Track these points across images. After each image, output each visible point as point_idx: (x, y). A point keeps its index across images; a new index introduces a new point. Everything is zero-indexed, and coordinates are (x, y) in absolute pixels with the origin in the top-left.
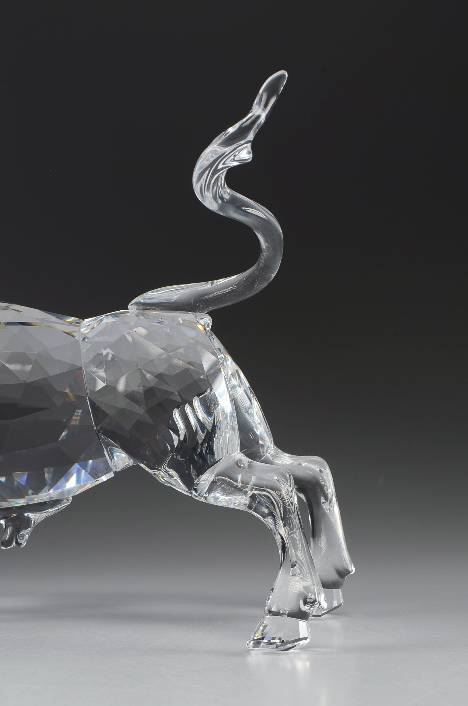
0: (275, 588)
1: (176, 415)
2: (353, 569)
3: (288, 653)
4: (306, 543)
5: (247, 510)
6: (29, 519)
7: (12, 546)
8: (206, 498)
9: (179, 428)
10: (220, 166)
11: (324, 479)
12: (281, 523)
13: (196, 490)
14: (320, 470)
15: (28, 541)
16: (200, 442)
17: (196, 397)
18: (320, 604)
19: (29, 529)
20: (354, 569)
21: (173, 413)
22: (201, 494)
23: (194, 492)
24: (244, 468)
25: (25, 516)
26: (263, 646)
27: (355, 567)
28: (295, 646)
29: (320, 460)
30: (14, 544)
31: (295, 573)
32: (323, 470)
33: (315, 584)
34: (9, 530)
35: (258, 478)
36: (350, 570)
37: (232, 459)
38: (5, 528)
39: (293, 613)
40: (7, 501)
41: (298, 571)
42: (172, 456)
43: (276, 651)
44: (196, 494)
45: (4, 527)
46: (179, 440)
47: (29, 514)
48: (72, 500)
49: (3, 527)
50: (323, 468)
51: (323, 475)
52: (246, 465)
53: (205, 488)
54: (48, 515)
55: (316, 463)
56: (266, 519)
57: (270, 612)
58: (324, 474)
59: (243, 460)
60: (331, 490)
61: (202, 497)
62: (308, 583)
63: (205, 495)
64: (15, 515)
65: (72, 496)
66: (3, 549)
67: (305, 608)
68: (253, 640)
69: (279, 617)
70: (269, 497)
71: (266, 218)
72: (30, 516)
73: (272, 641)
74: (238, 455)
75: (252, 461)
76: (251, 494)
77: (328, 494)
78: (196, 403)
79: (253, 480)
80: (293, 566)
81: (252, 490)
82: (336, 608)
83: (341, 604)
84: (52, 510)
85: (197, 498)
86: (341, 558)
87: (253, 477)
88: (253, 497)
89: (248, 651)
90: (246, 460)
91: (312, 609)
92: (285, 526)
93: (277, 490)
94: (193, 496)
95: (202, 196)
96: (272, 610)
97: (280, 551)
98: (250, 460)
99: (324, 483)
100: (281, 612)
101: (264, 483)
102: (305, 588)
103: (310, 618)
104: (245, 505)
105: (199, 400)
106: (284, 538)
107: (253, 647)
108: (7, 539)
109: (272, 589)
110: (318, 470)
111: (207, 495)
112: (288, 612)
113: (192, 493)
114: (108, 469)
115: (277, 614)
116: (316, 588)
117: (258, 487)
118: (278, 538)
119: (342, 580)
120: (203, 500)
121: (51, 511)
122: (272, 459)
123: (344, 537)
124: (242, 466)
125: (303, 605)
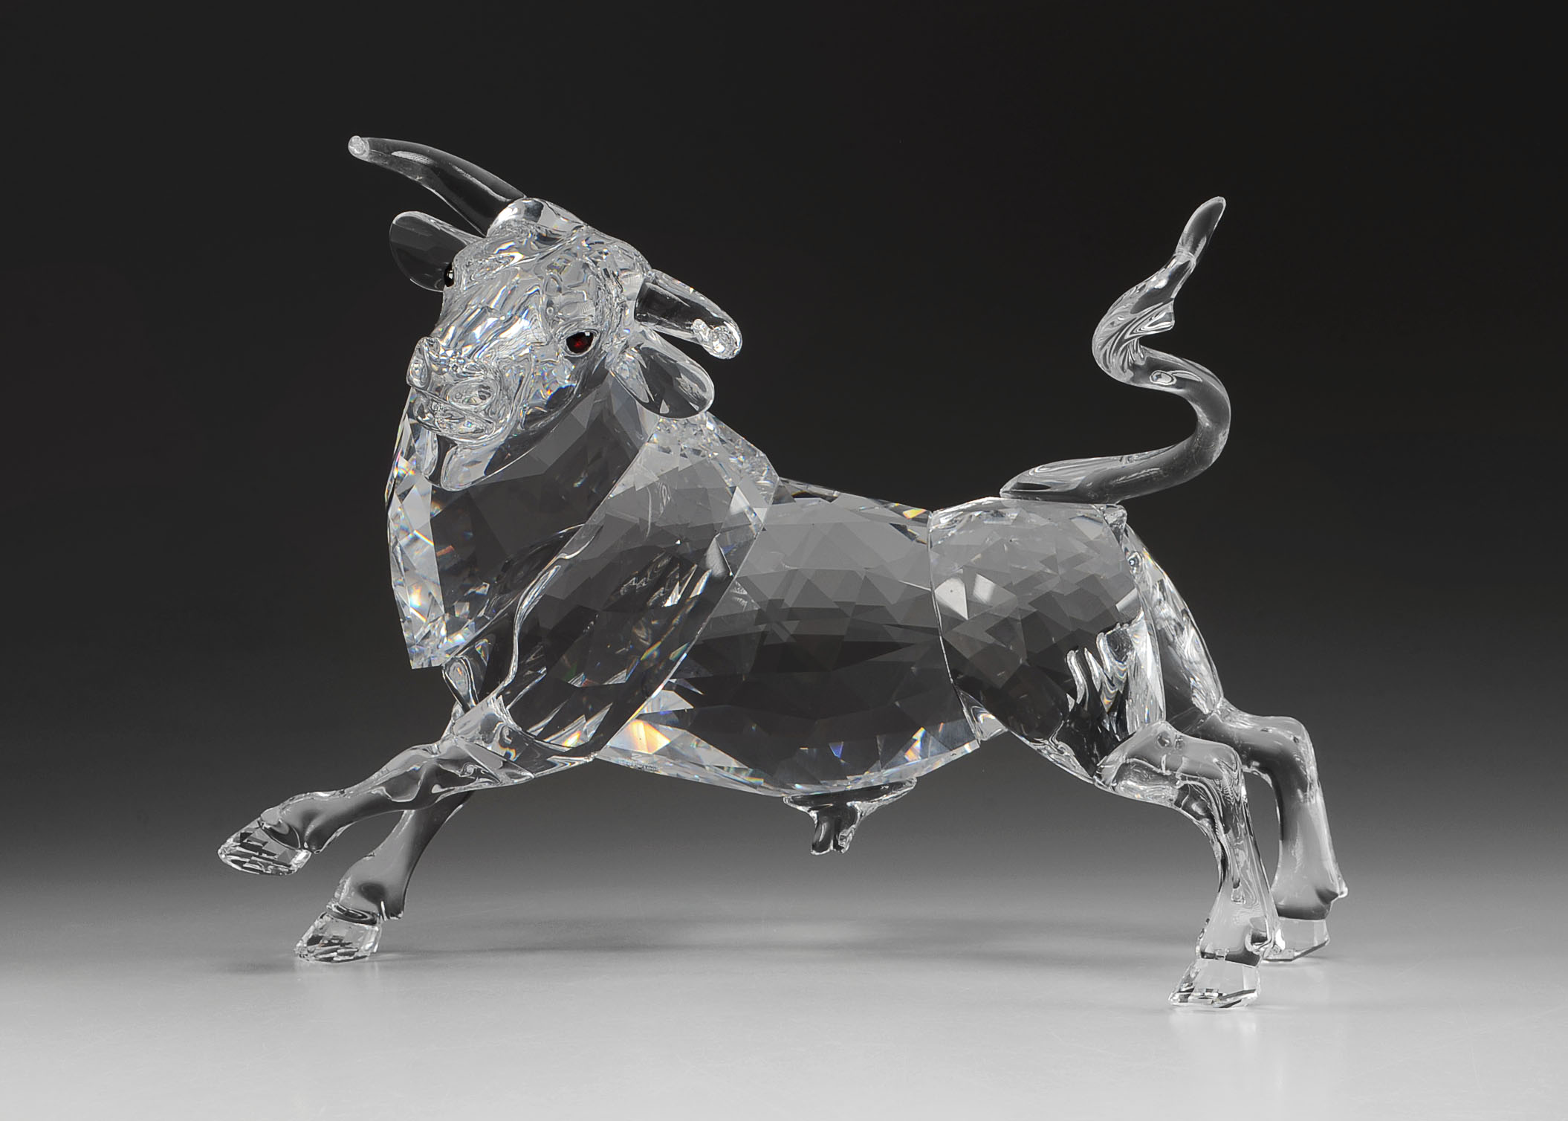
0: (1211, 919)
1: (1072, 660)
2: (1343, 890)
3: (1229, 1011)
4: (1257, 854)
5: (1174, 807)
6: (853, 811)
7: (828, 850)
8: (1113, 788)
9: (1076, 683)
10: (1128, 336)
11: (1300, 754)
12: (1220, 826)
13: (1100, 777)
14: (1295, 739)
15: (851, 843)
16: (1106, 709)
17: (1102, 634)
18: (1275, 944)
19: (854, 826)
20: (1345, 890)
21: (1068, 658)
22: (1107, 783)
23: (1097, 780)
24: (1170, 745)
25: (847, 806)
26: (1193, 1001)
27: (1347, 886)
28: (1240, 1001)
29: (1293, 723)
30: (832, 847)
31: (1238, 897)
32: (1299, 738)
33: (1267, 916)
34: (824, 827)
35: (1192, 762)
36: (1338, 892)
37: (1153, 730)
38: (818, 823)
39: (1234, 956)
40: (819, 783)
41: (1242, 893)
42: (1065, 724)
43: (1210, 1008)
44: (1100, 782)
45: (816, 822)
46: (1076, 703)
47: (853, 802)
48: (917, 783)
49: (814, 822)
50: (1299, 735)
51: (1299, 748)
52: (1174, 742)
53: (1111, 775)
54: (881, 804)
55: (1289, 727)
56: (1200, 822)
57: (1203, 954)
58: (1300, 744)
59: (1169, 733)
60: (1311, 771)
61: (1108, 786)
62: (1258, 913)
63: (1111, 784)
64: (832, 805)
65: (917, 778)
66: (815, 855)
67: (1252, 948)
68: (1180, 992)
69: (1214, 960)
70: (1203, 789)
71: (1201, 380)
72: (856, 806)
73: (1207, 994)
74: (1163, 726)
75: (1183, 735)
76: (1182, 785)
77: (1306, 776)
78: (1102, 643)
79: (1184, 764)
80: (1236, 886)
81: (1184, 778)
82: (1315, 948)
83: (1326, 942)
84: (888, 797)
85: (1101, 788)
86: (1325, 873)
87: (1183, 758)
88: (1185, 788)
89: (1172, 1008)
90: (1173, 733)
91: (1262, 949)
92: (1226, 831)
93: (1216, 779)
94: (1096, 785)
95: (1107, 367)
96: (1206, 951)
97: (1220, 867)
98: (1179, 734)
99: (1299, 759)
100: (1217, 954)
101: (1200, 768)
102: (1252, 920)
103: (1262, 962)
104: (1171, 800)
105: (1105, 638)
106: (1226, 849)
107: (1180, 1002)
108: (820, 840)
109: (1208, 920)
110: (1292, 738)
111: (1115, 784)
112: (1226, 954)
113: (1094, 781)
114: (970, 737)
115: (1213, 956)
116: (1268, 921)
117: (1190, 774)
118: (1217, 848)
119: (1327, 905)
120: (1110, 790)
121: (886, 798)
122: (1221, 721)
123: (1331, 842)
124: (1167, 741)
125: (1250, 944)
